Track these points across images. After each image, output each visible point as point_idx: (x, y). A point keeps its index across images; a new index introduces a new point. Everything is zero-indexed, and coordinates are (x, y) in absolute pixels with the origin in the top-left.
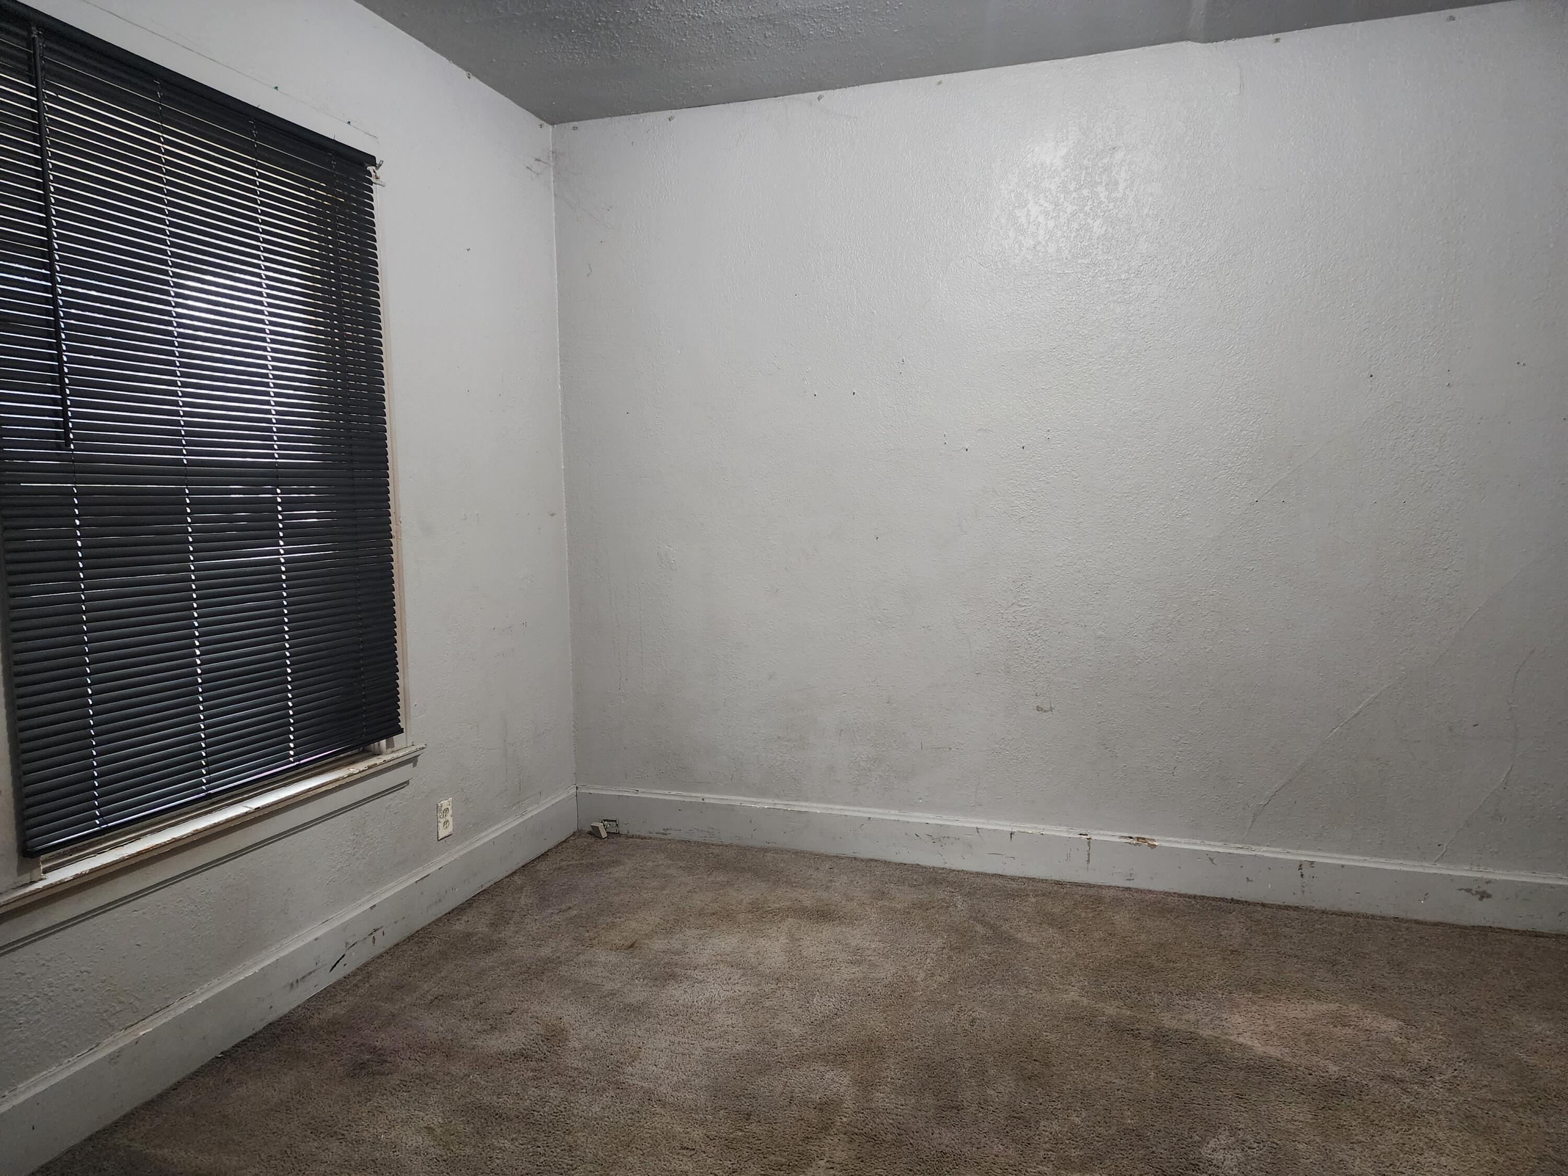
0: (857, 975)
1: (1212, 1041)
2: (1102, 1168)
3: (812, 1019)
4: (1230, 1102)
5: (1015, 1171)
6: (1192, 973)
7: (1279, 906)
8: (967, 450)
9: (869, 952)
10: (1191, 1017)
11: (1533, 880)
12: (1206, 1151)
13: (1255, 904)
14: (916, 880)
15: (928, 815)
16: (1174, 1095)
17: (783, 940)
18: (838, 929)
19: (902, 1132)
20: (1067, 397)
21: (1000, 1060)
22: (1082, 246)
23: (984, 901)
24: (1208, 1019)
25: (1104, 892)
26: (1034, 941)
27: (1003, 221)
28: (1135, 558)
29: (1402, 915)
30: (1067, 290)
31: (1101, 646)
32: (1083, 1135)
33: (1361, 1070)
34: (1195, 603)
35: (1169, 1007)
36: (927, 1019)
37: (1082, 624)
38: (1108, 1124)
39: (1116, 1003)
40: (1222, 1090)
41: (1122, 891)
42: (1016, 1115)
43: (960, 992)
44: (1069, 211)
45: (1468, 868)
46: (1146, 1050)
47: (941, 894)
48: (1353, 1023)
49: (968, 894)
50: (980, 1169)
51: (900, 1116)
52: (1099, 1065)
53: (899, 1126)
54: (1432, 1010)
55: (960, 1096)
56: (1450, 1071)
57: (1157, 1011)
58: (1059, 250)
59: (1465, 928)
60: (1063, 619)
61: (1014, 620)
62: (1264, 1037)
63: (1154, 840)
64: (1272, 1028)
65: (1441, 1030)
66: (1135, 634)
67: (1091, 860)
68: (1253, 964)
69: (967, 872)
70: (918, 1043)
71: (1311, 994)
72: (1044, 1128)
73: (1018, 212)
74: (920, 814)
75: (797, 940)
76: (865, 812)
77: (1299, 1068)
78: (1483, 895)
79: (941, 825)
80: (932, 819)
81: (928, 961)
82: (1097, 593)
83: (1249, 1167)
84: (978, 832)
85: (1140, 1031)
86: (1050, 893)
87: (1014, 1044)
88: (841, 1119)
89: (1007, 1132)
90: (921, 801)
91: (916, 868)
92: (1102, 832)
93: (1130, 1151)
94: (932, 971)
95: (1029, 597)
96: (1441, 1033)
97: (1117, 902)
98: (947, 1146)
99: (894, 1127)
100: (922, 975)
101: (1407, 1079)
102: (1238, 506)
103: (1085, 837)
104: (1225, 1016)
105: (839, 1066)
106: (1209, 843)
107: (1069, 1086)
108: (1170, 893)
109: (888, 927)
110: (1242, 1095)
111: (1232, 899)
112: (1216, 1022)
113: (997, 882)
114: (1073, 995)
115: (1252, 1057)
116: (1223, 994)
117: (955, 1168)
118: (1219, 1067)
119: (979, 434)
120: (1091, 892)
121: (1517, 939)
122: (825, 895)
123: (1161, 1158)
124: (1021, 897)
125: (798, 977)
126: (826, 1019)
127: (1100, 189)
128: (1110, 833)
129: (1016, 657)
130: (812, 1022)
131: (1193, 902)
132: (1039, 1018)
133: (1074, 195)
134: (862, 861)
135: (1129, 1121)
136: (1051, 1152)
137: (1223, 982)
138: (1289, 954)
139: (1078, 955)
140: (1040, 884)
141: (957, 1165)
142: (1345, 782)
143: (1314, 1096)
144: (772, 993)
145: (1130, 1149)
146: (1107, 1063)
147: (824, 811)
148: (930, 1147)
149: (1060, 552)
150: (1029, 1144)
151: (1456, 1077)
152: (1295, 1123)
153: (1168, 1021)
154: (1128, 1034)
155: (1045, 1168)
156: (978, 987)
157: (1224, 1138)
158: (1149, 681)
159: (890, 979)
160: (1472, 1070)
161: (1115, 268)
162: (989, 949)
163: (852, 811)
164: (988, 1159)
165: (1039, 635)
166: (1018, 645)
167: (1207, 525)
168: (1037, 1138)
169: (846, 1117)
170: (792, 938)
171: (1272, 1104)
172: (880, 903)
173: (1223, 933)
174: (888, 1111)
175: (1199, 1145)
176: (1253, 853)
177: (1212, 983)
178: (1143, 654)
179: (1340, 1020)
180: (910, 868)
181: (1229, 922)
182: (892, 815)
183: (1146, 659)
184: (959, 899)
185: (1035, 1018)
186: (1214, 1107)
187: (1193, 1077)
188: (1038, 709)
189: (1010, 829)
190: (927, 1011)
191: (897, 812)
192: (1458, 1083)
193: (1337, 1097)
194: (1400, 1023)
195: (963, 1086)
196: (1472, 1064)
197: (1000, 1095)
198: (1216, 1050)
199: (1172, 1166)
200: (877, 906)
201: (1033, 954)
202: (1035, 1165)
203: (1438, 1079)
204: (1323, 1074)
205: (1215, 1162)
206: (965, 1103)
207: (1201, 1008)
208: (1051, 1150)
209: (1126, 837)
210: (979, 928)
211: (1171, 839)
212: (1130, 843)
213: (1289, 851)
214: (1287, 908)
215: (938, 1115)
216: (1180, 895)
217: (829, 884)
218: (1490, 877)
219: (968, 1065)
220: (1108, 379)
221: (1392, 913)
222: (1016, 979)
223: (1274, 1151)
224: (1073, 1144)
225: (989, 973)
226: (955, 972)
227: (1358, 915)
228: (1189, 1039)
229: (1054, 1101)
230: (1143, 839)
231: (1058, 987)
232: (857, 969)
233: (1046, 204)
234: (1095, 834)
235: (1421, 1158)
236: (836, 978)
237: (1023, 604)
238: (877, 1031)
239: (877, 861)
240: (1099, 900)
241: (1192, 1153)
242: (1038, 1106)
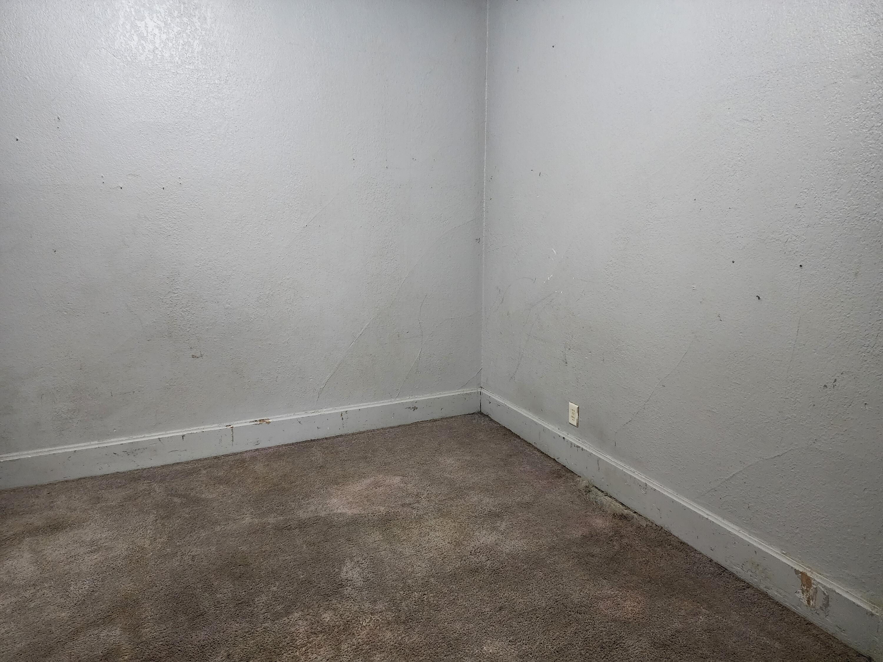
0: (99, 559)
1: (327, 517)
2: (297, 609)
3: (75, 602)
4: (345, 545)
5: (250, 634)
6: (305, 485)
7: (333, 437)
8: (121, 188)
9: (103, 541)
10: (313, 508)
11: (432, 397)
12: (343, 575)
13: (322, 439)
14: (120, 483)
15: (122, 439)
16: (318, 553)
17: (27, 555)
18: (71, 534)
19: (171, 646)
20: (189, 157)
21: (219, 574)
22: (187, 56)
23: (173, 482)
24: (320, 506)
25: (244, 455)
26: (214, 496)
27: (128, 27)
28: (244, 259)
29: (385, 426)
30: (181, 85)
31: (229, 313)
32: (281, 595)
33: (393, 505)
34: (279, 284)
35: (300, 507)
36: (162, 569)
37: (216, 301)
38: (292, 583)
39: (273, 515)
40: (340, 540)
41: (254, 452)
42: (239, 602)
43: (178, 543)
44: (175, 30)
45: (408, 398)
46: (297, 535)
47: (142, 486)
48: (383, 484)
49: (161, 481)
50: (229, 644)
51: (166, 636)
52: (276, 553)
53: (167, 643)
54: (410, 467)
55: (201, 607)
56: (425, 492)
57: (295, 512)
58: (171, 56)
59: (409, 425)
60: (204, 300)
61: (171, 303)
62: (349, 505)
63: (269, 419)
64: (351, 500)
65: (416, 475)
66: (248, 305)
67: (234, 440)
68: (331, 470)
69: (155, 468)
70: (161, 587)
71: (363, 476)
72: (258, 602)
73: (138, 23)
74: (115, 440)
75: (39, 552)
76: (71, 448)
77: (369, 515)
78: (415, 408)
79: (132, 443)
80: (125, 440)
81: (149, 532)
82: (223, 282)
83: (365, 574)
84: (160, 441)
85: (291, 526)
86: (213, 465)
87: (224, 561)
88: (123, 658)
89: (238, 614)
90: (115, 431)
91: (116, 475)
92: (238, 422)
93: (308, 592)
94: (154, 537)
95: (179, 287)
96: (417, 476)
97: (254, 459)
98: (204, 640)
99: (164, 645)
100: (148, 542)
101: (412, 503)
102: (297, 229)
103: (229, 427)
104: (328, 502)
105: (108, 625)
106: (298, 413)
107: (264, 572)
108: (280, 446)
109: (111, 519)
110: (349, 539)
111: (311, 440)
112: (325, 506)
113: (177, 468)
114: (248, 520)
115: (348, 518)
116: (323, 491)
117: (214, 651)
118: (334, 529)
119: (130, 178)
120: (237, 457)
121: (429, 424)
122: (51, 513)
123: (324, 588)
124: (196, 473)
125: (51, 578)
126: (86, 597)
127: (195, 20)
128: (244, 421)
129: (175, 326)
130: (76, 604)
131: (293, 447)
132: (232, 540)
133: (178, 20)
134: (73, 481)
135: (302, 577)
136: (267, 614)
137: (321, 484)
138: (346, 460)
139: (243, 496)
140: (205, 462)
141: (214, 649)
142: (358, 369)
143: (379, 526)
144: (33, 596)
145: (307, 591)
146: (280, 550)
147: (35, 455)
148: (193, 646)
149: (197, 257)
150: (253, 615)
151: (428, 494)
152: (376, 542)
153: (302, 514)
154: (285, 530)
155: (266, 624)
156: (189, 536)
157: (349, 564)
158: (258, 331)
159: (126, 553)
160: (434, 489)
161: (211, 75)
162: (187, 510)
163: (60, 450)
164: (231, 635)
165: (189, 311)
166: (176, 319)
167: (282, 239)
168: (256, 609)
169: (126, 655)
170: (33, 551)
171: (363, 537)
172: (99, 505)
173: (313, 459)
174: (157, 638)
175: (338, 573)
176: (320, 413)
177: (316, 487)
178: (254, 316)
179: (377, 485)
180: (113, 476)
181: (313, 452)
182: (94, 445)
183: (256, 319)
184: (155, 485)
185: (231, 541)
186: (339, 550)
187: (324, 539)
188: (193, 356)
189: (182, 434)
190: (160, 563)
191: (96, 442)
192: (430, 496)
193: (389, 522)
194: (401, 477)
195: (201, 599)
196: (432, 486)
197: (225, 595)
198: (330, 521)
199: (331, 590)
200: (97, 508)
201: (215, 504)
202: (260, 625)
203: (422, 497)
204: (379, 514)
205: (349, 579)
206: (206, 610)
207: (316, 502)
208: (266, 612)
209: (253, 421)
210: (176, 500)
211: (278, 416)
212: (256, 424)
213: (336, 408)
214: (337, 437)
215: (191, 625)
216: (286, 445)
217: (52, 505)
218: (416, 399)
219: (199, 586)
220: (215, 147)
221: (379, 427)
222: (211, 522)
223: (373, 560)
224: (277, 603)
225: (192, 525)
226: (170, 532)
227: (368, 431)
228: (317, 520)
229: (258, 584)
230: (263, 420)
231: (237, 518)
232: (98, 555)
233: (159, 22)
234: (235, 424)
235: (429, 537)
236: (83, 567)
237: (176, 292)
238: (129, 590)
239: (84, 478)
240: (243, 461)
241: (337, 579)
242: (251, 591)
